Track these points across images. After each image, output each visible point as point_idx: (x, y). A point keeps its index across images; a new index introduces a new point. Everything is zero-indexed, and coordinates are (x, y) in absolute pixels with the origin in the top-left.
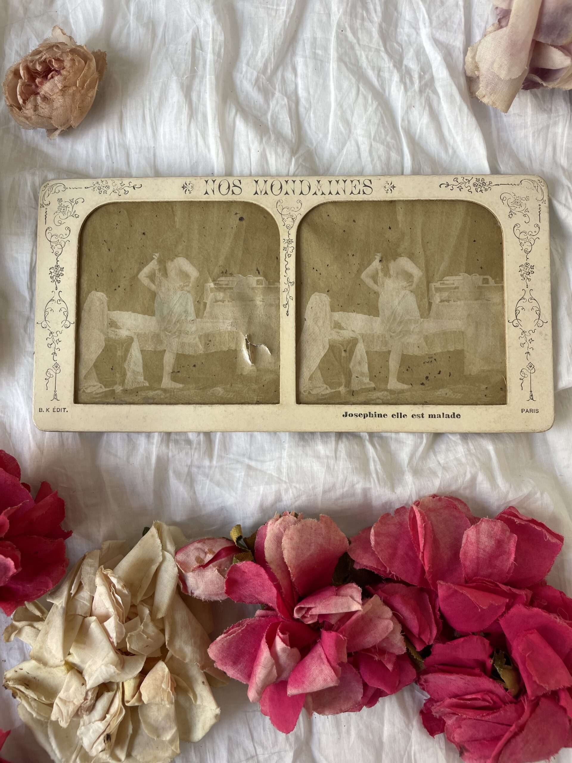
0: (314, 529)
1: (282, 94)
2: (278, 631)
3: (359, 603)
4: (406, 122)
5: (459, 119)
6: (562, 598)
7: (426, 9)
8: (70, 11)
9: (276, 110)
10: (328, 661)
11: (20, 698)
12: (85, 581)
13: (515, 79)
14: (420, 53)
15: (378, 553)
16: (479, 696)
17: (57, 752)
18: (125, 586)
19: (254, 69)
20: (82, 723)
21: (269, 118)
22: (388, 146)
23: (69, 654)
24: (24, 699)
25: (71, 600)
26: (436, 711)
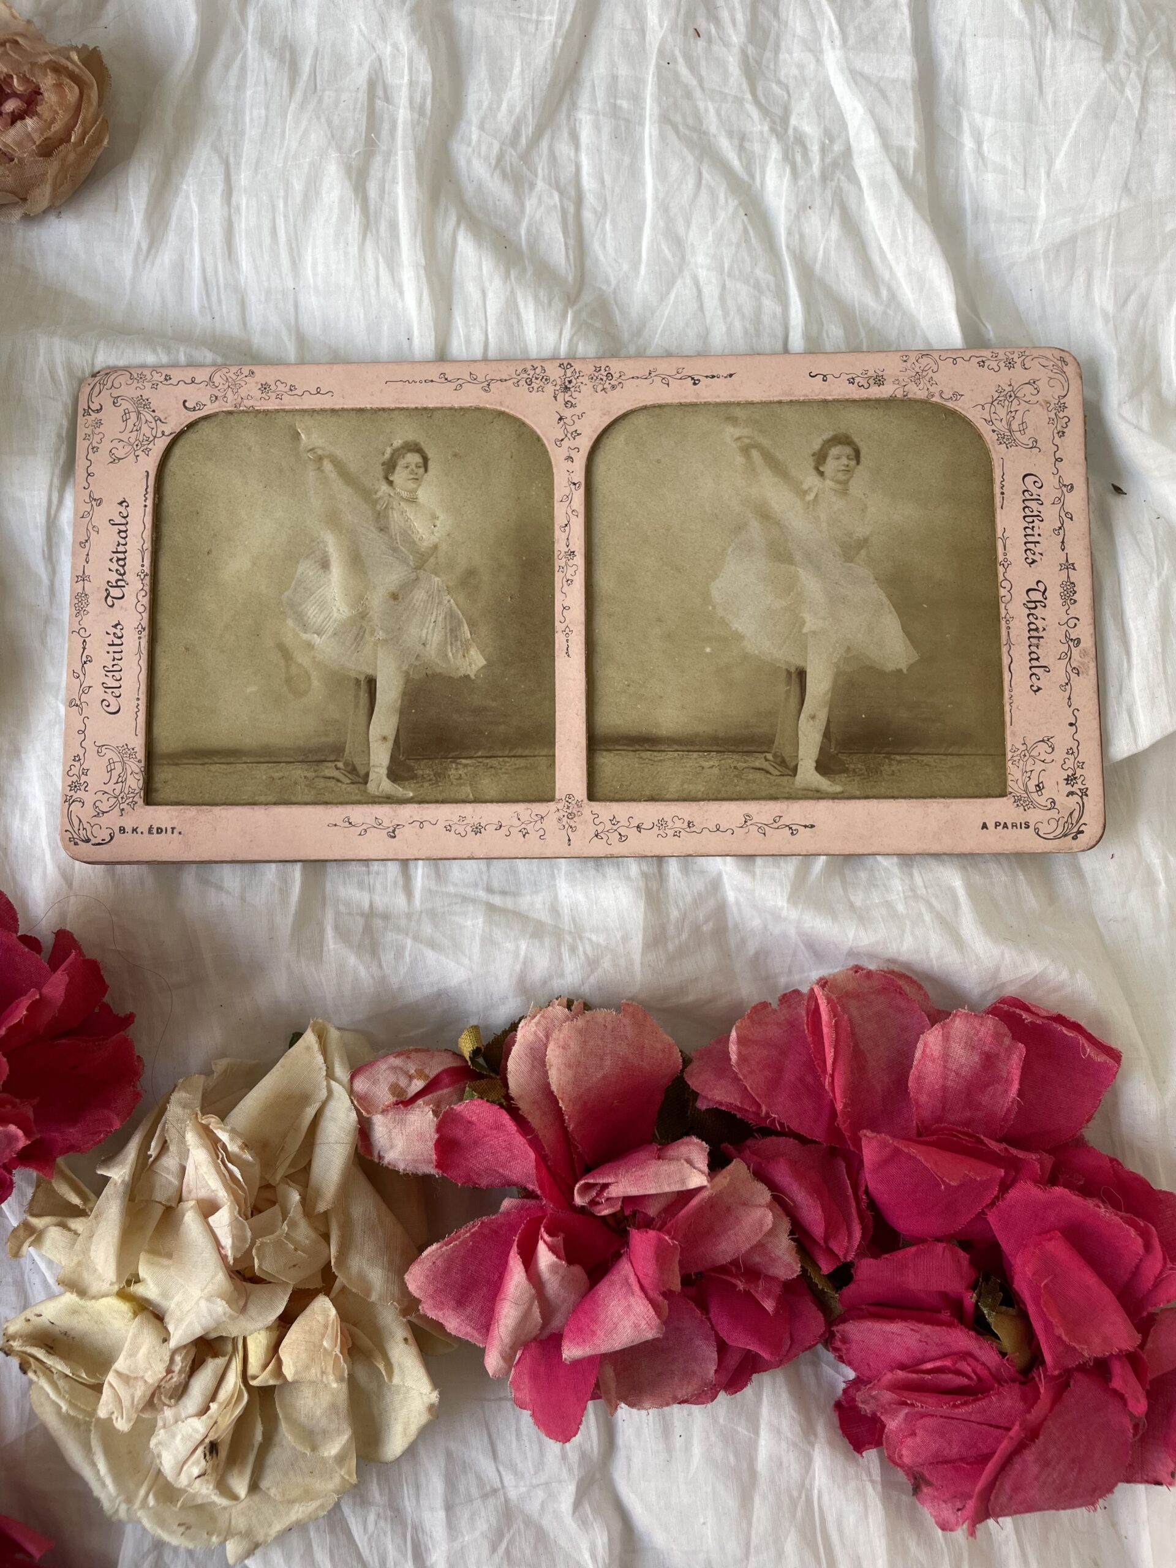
0: (610, 1027)
1: (550, 185)
2: (542, 1229)
3: (703, 1173)
4: (797, 237)
5: (899, 227)
6: (1114, 1171)
7: (835, 15)
9: (538, 215)
10: (642, 1288)
11: (35, 1372)
14: (824, 99)
15: (745, 1077)
18: (246, 1147)
19: (495, 136)
20: (161, 1422)
21: (523, 232)
22: (757, 285)
24: (44, 1373)
26: (866, 1401)
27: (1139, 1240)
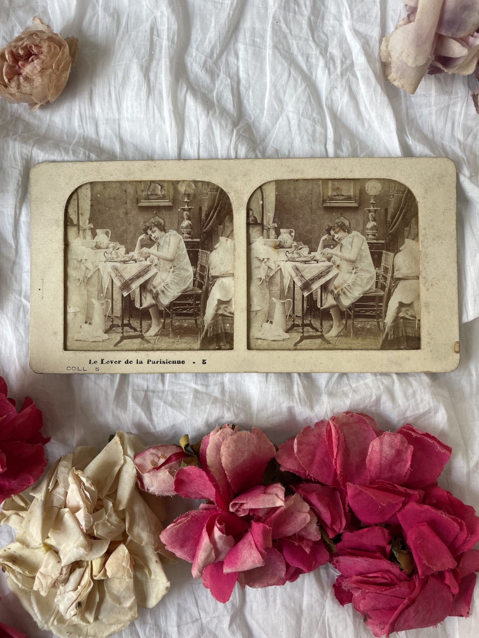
0: (247, 439)
1: (226, 75)
2: (216, 522)
3: (282, 500)
4: (330, 100)
5: (374, 98)
6: (449, 497)
7: (348, 5)
8: (48, 2)
9: (221, 89)
10: (256, 546)
11: (8, 572)
12: (61, 479)
13: (420, 66)
14: (343, 41)
15: (300, 459)
16: (379, 575)
17: (38, 615)
18: (93, 484)
19: (203, 54)
20: (59, 592)
21: (215, 95)
22: (314, 120)
23: (48, 537)
24: (12, 572)
25: (49, 495)
26: (346, 585)
27: (458, 527)
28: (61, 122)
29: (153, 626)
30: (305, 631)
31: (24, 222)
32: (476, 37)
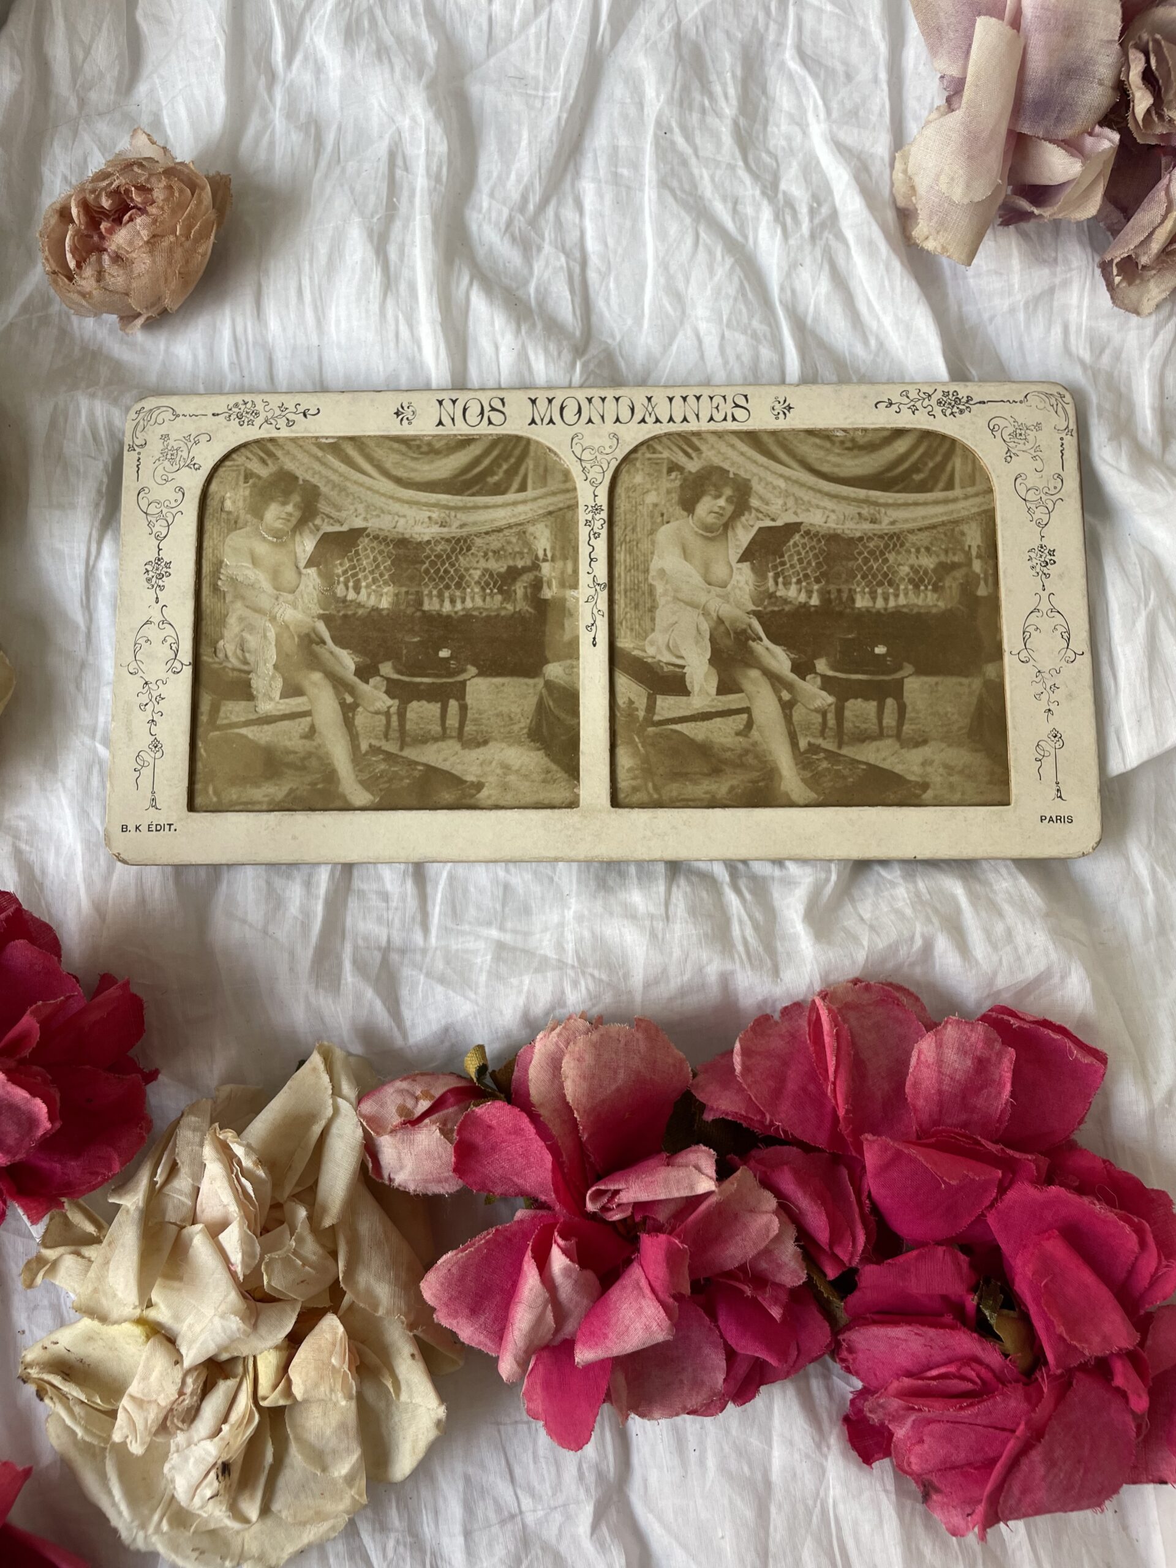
0: (623, 1041)
1: (556, 248)
2: (556, 1235)
3: (711, 1178)
4: (789, 292)
5: (886, 283)
6: (1108, 1171)
7: (819, 90)
8: (164, 103)
9: (546, 276)
10: (653, 1291)
11: (52, 1399)
12: (184, 1158)
13: (979, 203)
14: (810, 168)
15: (749, 1087)
17: (123, 1507)
18: (261, 1162)
19: (504, 203)
20: (173, 1448)
21: (532, 291)
22: (754, 336)
23: (150, 1305)
24: (61, 1401)
25: (155, 1195)
26: (874, 1410)
27: (1134, 1237)
28: (190, 357)
29: (404, 1537)
30: (778, 1537)
31: (106, 573)
32: (1097, 136)
